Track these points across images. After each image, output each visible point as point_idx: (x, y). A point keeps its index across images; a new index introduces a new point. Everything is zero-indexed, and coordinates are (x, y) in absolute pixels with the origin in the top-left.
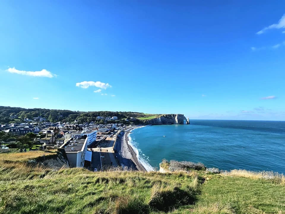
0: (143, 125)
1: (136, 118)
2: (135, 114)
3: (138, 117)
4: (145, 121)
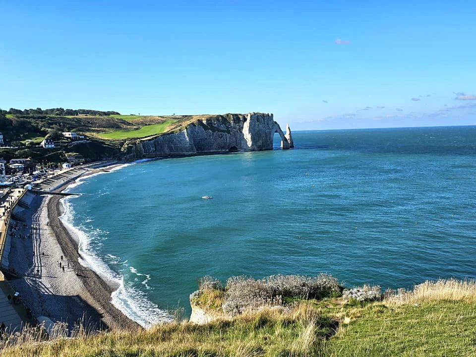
0: (120, 161)
1: (88, 134)
2: (81, 116)
3: (98, 132)
4: (126, 146)
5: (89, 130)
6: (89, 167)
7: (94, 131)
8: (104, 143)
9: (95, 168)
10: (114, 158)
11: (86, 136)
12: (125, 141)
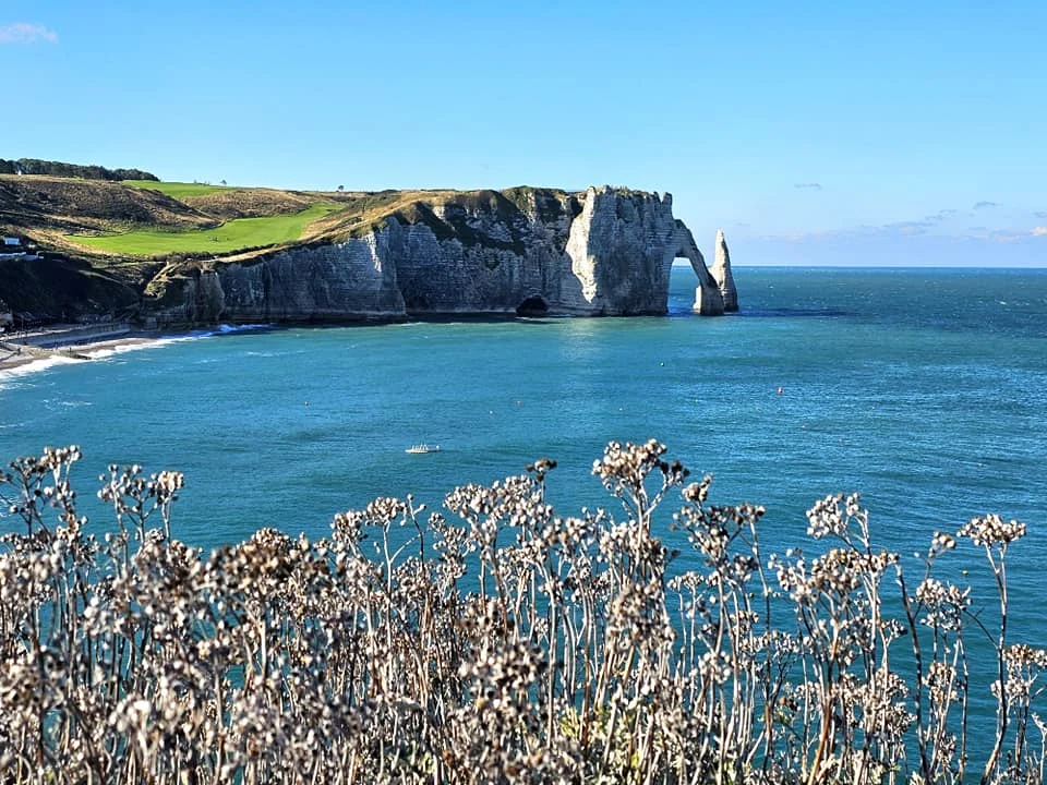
0: (139, 328)
1: (35, 233)
2: (19, 176)
3: (73, 228)
4: (164, 279)
5: (41, 223)
6: (25, 342)
7: (57, 225)
8: (88, 266)
9: (43, 346)
10: (120, 315)
11: (25, 240)
12: (164, 259)
